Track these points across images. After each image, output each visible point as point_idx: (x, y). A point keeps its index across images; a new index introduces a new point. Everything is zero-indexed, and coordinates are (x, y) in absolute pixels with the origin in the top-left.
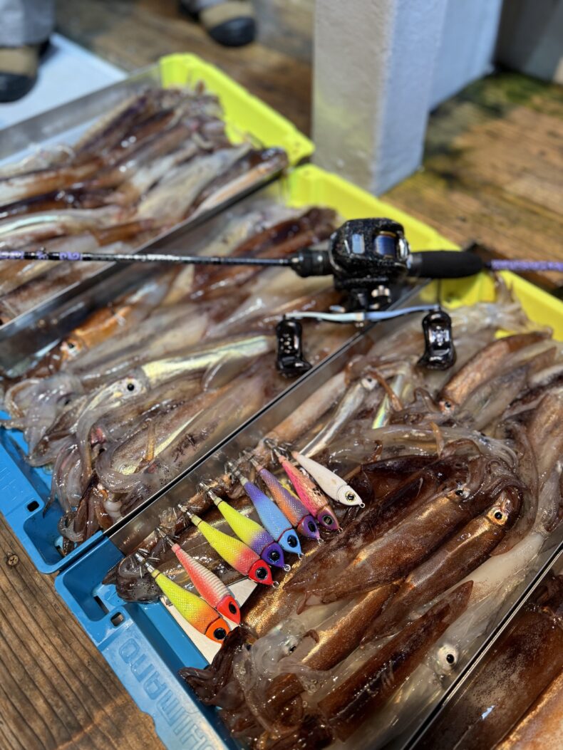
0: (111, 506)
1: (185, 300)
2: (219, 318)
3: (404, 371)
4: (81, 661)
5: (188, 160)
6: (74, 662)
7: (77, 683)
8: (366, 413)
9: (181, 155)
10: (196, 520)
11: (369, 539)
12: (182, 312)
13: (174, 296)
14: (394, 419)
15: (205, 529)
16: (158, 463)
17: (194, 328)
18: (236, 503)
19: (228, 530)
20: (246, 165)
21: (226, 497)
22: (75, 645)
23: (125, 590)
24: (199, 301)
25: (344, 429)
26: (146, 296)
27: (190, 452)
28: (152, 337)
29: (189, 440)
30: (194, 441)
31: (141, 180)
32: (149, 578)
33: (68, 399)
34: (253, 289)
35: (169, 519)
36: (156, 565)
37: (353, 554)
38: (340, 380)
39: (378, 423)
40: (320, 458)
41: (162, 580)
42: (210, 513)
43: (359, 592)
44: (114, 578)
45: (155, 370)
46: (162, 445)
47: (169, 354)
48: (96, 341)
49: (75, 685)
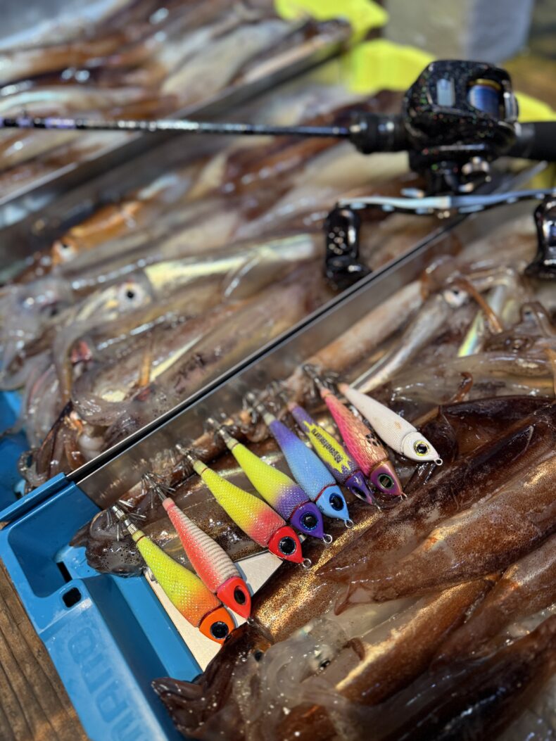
0: (88, 441)
1: (213, 194)
2: (253, 215)
3: (507, 281)
4: (29, 648)
5: (227, 33)
6: (20, 649)
7: (21, 679)
8: (449, 337)
9: (219, 28)
10: (200, 467)
11: (449, 510)
12: (205, 207)
13: (200, 189)
14: (490, 344)
15: (212, 480)
16: (153, 389)
17: (219, 227)
18: (257, 448)
19: (244, 484)
20: (298, 37)
21: (244, 440)
22: (24, 626)
23: (96, 556)
24: (227, 196)
25: (417, 357)
26: (163, 191)
27: (197, 377)
28: (165, 238)
29: (198, 361)
30: (203, 363)
31: (170, 56)
32: (129, 542)
33: (54, 308)
34: (298, 179)
35: (165, 464)
36: (141, 525)
37: (425, 532)
38: (413, 291)
39: (467, 348)
40: (381, 394)
41: (146, 547)
42: (220, 458)
43: (431, 587)
44: (84, 539)
45: (163, 274)
46: (160, 368)
47: (184, 256)
48: (96, 239)
49: (17, 682)
